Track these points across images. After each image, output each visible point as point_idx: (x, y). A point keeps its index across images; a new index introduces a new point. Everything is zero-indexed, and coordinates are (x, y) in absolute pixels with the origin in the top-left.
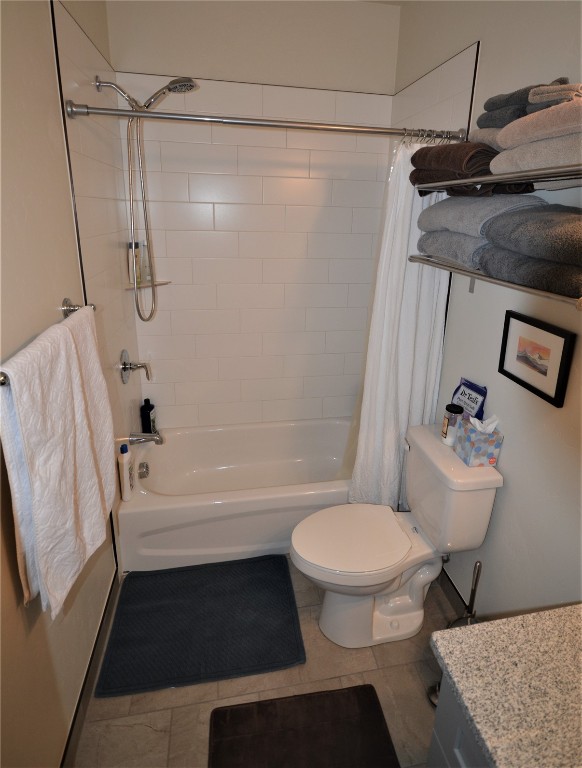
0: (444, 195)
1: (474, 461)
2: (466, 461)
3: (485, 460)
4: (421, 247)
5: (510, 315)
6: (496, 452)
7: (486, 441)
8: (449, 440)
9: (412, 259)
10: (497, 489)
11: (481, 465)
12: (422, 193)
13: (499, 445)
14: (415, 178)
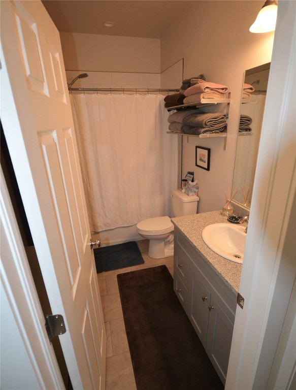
0: (175, 111)
1: (191, 194)
2: (188, 195)
3: (193, 193)
4: (170, 129)
5: (197, 147)
6: (197, 190)
7: (193, 187)
8: (184, 191)
9: (167, 132)
10: (198, 201)
11: (193, 195)
12: (169, 111)
13: (198, 188)
14: (166, 106)
